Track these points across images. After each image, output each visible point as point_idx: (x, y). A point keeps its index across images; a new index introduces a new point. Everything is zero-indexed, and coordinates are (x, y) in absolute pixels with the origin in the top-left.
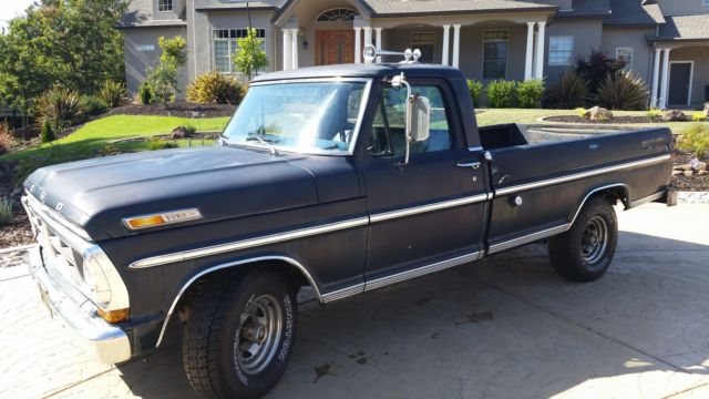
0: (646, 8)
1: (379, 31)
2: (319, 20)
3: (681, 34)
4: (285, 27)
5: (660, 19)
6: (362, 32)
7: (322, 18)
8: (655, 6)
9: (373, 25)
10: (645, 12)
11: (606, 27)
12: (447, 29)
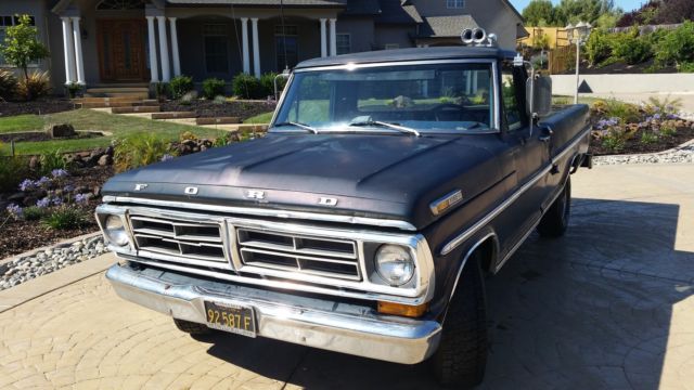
0: (406, 8)
1: (173, 21)
2: (99, 8)
3: (436, 32)
4: (63, 14)
5: (418, 19)
6: (156, 22)
7: (102, 6)
8: (412, 7)
9: (167, 15)
10: (405, 12)
11: (377, 25)
12: (244, 21)
